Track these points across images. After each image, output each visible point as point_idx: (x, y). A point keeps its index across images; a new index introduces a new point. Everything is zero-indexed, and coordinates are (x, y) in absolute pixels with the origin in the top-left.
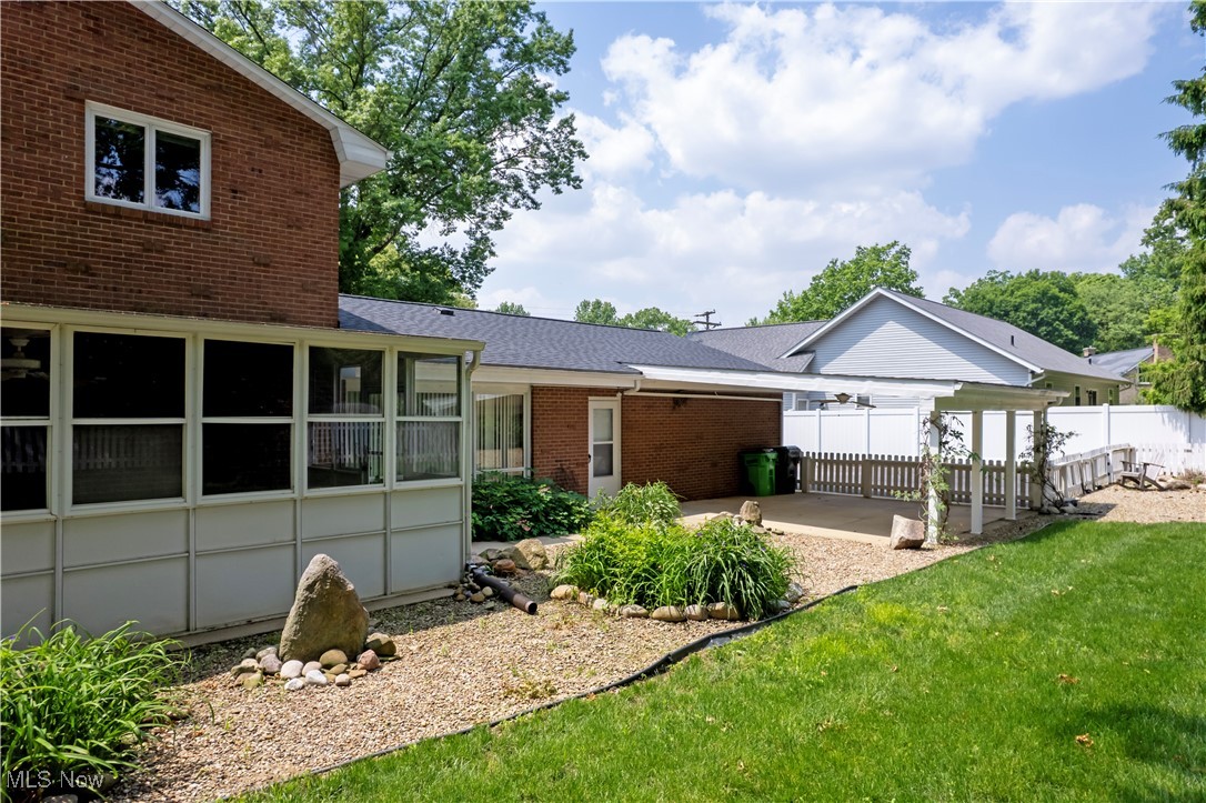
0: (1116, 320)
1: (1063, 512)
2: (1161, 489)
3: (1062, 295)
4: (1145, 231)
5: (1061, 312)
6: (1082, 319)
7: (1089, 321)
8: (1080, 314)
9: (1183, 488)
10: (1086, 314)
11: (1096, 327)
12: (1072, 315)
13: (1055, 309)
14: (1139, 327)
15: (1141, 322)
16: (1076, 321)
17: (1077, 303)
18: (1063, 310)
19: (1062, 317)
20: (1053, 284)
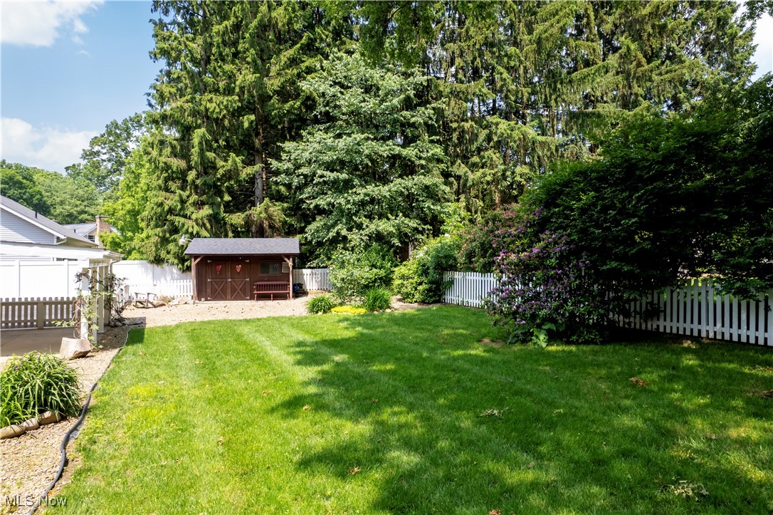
0: (62, 203)
1: (124, 324)
2: (155, 307)
3: (24, 181)
4: (84, 150)
5: (24, 194)
6: (40, 200)
7: (45, 202)
8: (38, 196)
9: (163, 305)
10: (43, 197)
11: (48, 207)
12: (32, 196)
13: (19, 191)
14: (75, 209)
15: (77, 206)
16: (35, 201)
17: (36, 189)
18: (26, 192)
19: (25, 197)
20: (17, 173)
